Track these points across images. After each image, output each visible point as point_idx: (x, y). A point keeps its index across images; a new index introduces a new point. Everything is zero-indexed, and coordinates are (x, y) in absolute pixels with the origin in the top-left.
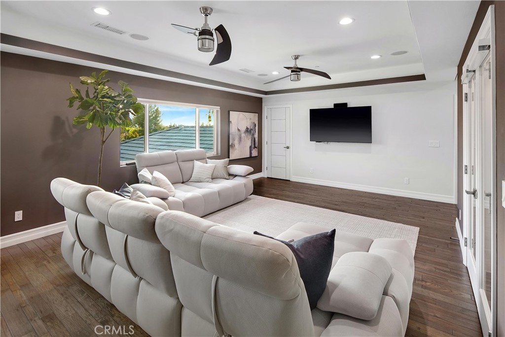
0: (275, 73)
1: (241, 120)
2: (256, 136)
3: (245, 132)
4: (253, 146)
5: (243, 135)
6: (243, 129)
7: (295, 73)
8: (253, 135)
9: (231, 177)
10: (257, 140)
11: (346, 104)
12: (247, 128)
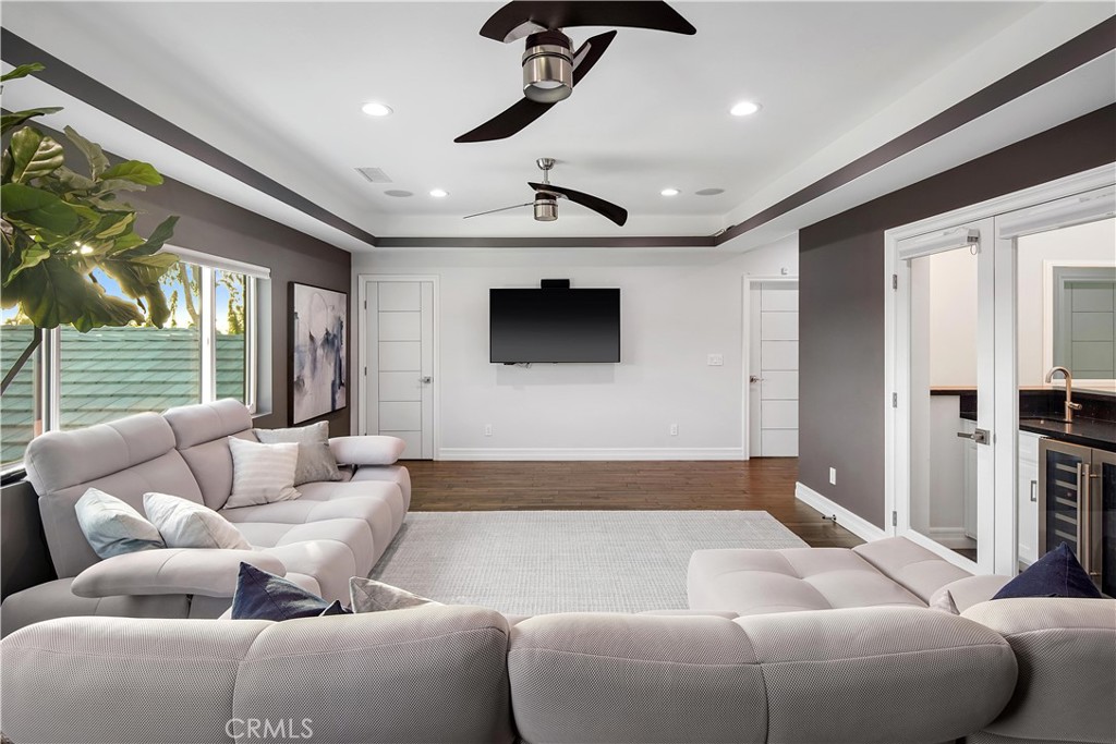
0: (438, 193)
1: (315, 309)
2: (343, 353)
3: (323, 345)
4: (338, 382)
5: (320, 352)
6: (320, 336)
7: (548, 201)
8: (338, 350)
9: (348, 474)
10: (344, 363)
11: (566, 282)
12: (327, 333)
